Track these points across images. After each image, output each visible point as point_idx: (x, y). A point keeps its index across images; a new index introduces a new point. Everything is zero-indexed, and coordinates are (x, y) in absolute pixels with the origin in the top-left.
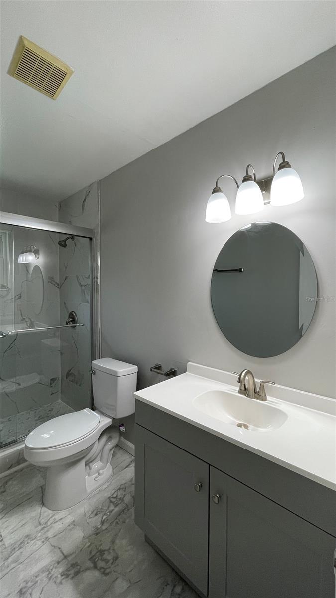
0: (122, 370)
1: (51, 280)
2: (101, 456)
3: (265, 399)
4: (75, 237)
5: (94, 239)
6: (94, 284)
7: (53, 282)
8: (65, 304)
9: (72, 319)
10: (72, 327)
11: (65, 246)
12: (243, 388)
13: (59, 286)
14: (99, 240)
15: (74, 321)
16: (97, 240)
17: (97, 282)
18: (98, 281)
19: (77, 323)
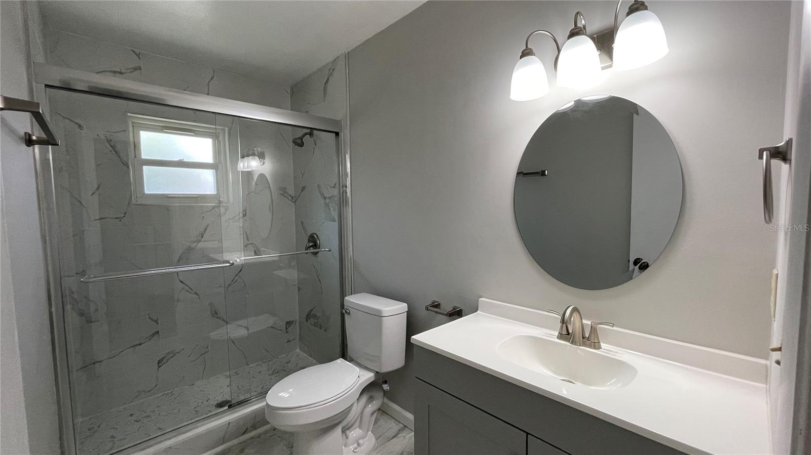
0: (386, 309)
1: (283, 191)
2: (361, 422)
3: (599, 348)
4: (315, 132)
5: (341, 135)
6: (343, 196)
7: (285, 195)
8: (302, 224)
9: (313, 243)
10: (313, 253)
11: (301, 145)
12: (565, 332)
13: (294, 199)
14: (348, 135)
15: (315, 246)
16: (345, 135)
17: (346, 193)
18: (348, 190)
19: (319, 248)
